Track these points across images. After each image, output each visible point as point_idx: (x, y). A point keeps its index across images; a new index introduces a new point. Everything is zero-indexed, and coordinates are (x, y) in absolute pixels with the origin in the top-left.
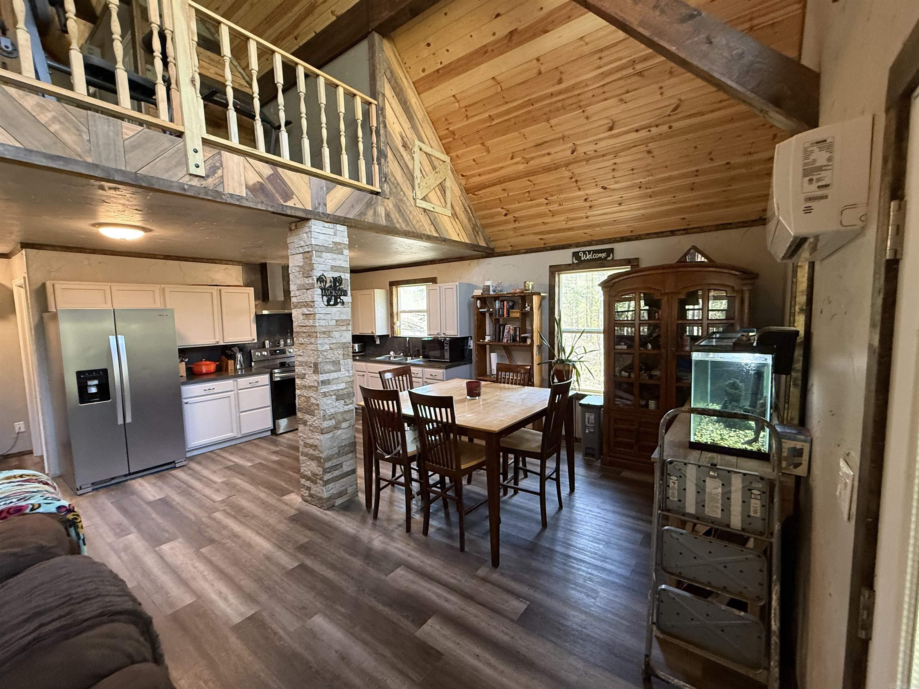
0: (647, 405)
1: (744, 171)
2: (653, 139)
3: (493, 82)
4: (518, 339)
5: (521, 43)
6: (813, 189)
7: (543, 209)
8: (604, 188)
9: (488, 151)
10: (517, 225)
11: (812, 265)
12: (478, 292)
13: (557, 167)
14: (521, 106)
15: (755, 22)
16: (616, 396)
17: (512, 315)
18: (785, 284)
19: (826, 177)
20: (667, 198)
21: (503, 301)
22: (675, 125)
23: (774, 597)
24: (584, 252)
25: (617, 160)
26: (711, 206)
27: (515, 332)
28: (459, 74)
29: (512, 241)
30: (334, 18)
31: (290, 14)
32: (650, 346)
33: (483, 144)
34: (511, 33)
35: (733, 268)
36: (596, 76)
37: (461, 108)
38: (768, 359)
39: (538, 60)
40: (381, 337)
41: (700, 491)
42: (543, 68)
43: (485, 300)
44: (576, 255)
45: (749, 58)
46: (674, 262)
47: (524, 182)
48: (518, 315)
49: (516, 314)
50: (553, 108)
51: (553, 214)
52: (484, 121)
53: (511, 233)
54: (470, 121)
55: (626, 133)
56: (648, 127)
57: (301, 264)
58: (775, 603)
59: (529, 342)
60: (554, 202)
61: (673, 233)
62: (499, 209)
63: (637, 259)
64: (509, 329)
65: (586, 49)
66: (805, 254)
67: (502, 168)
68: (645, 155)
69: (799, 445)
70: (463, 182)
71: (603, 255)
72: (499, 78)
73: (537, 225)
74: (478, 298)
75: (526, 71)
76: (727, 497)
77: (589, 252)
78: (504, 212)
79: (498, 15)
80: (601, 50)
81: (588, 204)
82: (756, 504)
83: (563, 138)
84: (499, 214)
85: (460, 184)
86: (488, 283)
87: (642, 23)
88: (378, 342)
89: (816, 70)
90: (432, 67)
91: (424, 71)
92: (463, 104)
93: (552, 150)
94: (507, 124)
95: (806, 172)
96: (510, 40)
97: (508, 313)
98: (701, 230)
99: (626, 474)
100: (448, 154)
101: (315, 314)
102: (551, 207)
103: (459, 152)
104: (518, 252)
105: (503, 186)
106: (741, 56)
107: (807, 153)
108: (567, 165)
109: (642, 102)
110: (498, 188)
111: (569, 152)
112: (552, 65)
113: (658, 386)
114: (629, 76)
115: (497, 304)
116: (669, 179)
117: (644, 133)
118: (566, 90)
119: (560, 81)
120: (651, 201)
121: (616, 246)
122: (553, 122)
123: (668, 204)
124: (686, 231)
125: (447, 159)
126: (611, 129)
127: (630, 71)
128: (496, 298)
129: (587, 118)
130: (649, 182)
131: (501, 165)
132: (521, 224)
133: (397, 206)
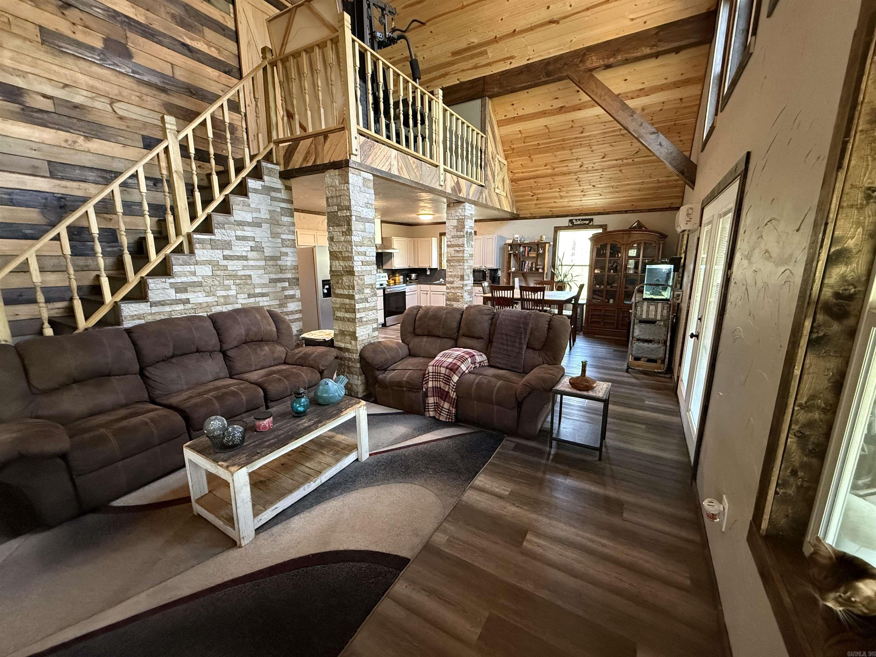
0: (609, 301)
1: (664, 184)
2: (624, 165)
3: (545, 128)
4: (534, 269)
5: (565, 112)
6: (688, 219)
7: (557, 194)
8: (594, 186)
9: (532, 161)
10: (538, 202)
11: (688, 235)
12: (510, 241)
13: (570, 173)
14: (559, 141)
15: (677, 122)
16: (593, 298)
17: (530, 255)
18: (678, 240)
19: (691, 216)
20: (626, 194)
21: (525, 247)
22: (636, 160)
23: (669, 336)
24: (576, 220)
25: (603, 173)
26: (647, 200)
27: (532, 265)
28: (525, 121)
29: (532, 211)
30: (458, 82)
31: (428, 75)
32: (612, 271)
33: (530, 157)
34: (562, 107)
35: (657, 232)
36: (601, 133)
37: (522, 137)
38: (672, 267)
39: (573, 121)
40: (431, 269)
41: (648, 311)
42: (574, 125)
43: (514, 246)
44: (571, 221)
45: (674, 154)
46: (627, 228)
47: (549, 179)
48: (534, 255)
49: (533, 254)
50: (576, 144)
51: (561, 197)
52: (534, 145)
53: (533, 206)
54: (526, 144)
55: (611, 160)
56: (622, 159)
57: (456, 225)
58: (669, 338)
59: (540, 270)
60: (563, 191)
61: (626, 212)
62: (529, 193)
63: (606, 225)
64: (528, 264)
65: (599, 121)
66: (686, 233)
67: (537, 170)
68: (619, 172)
69: (679, 293)
70: (511, 176)
71: (587, 222)
72: (549, 126)
73: (551, 203)
74: (510, 245)
75: (566, 125)
76: (656, 311)
77: (579, 220)
78: (532, 194)
79: (557, 98)
80: (606, 122)
81: (583, 193)
82: (665, 312)
83: (577, 159)
84: (528, 195)
85: (509, 177)
86: (516, 236)
87: (634, 131)
88: (428, 273)
89: (695, 163)
90: (510, 115)
91: (505, 116)
92: (523, 135)
93: (569, 165)
94: (548, 148)
95: (687, 215)
96: (560, 110)
97: (528, 254)
98: (641, 211)
99: (596, 336)
100: (506, 159)
101: (464, 251)
102: (561, 194)
103: (513, 160)
104: (534, 218)
105: (536, 180)
106: (671, 153)
107: (688, 210)
108: (576, 173)
109: (622, 147)
110: (532, 181)
111: (578, 167)
112: (580, 124)
113: (615, 291)
114: (617, 135)
115: (522, 249)
116: (628, 184)
117: (620, 162)
118: (584, 137)
119: (582, 132)
120: (617, 195)
121: (595, 218)
122: (573, 151)
123: (626, 197)
124: (633, 211)
125: (505, 162)
126: (603, 158)
127: (618, 133)
128: (520, 245)
129: (592, 151)
130: (618, 185)
131: (536, 169)
132: (541, 202)
133: (489, 193)
